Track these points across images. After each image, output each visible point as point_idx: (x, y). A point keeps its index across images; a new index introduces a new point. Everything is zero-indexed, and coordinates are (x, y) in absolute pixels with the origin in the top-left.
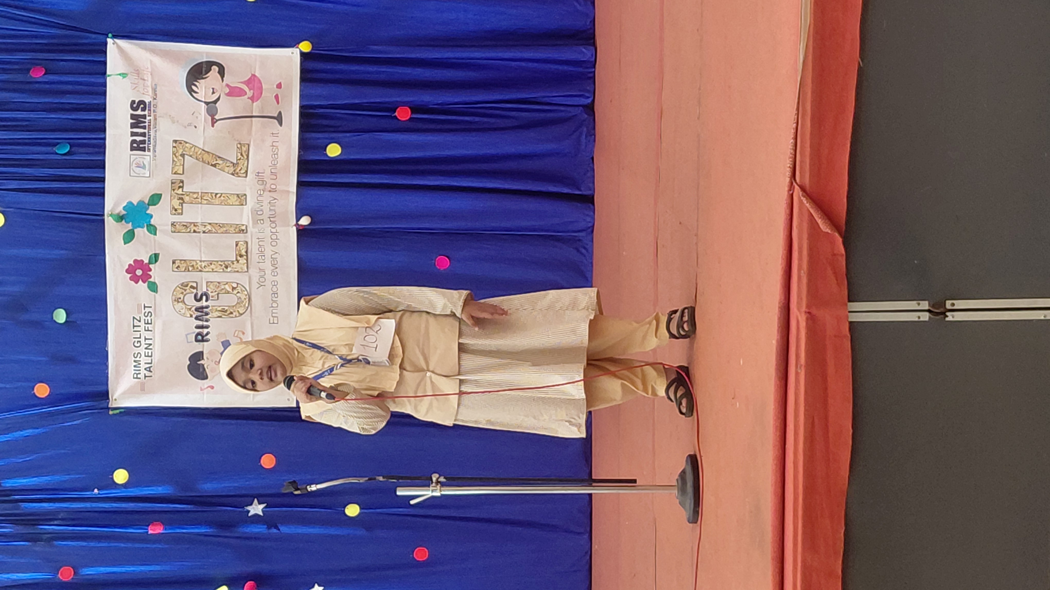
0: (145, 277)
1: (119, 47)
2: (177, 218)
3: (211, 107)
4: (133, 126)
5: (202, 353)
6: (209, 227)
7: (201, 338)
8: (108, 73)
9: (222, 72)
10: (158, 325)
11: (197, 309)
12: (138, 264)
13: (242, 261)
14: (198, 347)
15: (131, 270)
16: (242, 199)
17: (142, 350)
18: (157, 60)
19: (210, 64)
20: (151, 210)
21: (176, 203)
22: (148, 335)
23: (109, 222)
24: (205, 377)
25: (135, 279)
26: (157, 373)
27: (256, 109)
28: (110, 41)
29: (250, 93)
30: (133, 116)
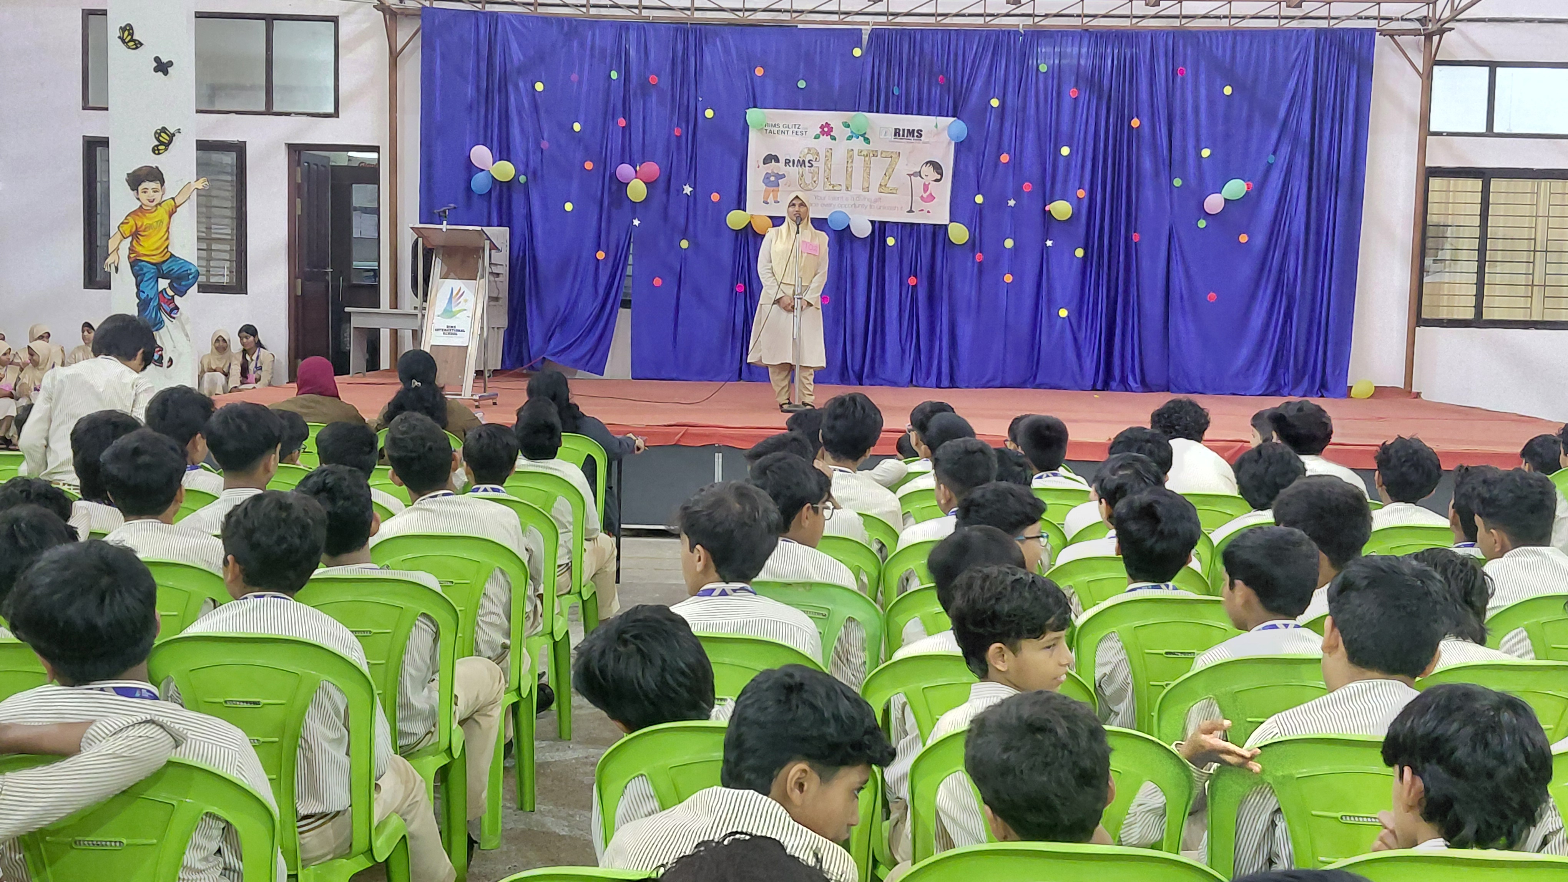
0: (823, 133)
2: (856, 152)
4: (908, 130)
5: (778, 162)
6: (850, 170)
8: (939, 118)
9: (937, 180)
10: (795, 138)
11: (804, 161)
12: (831, 129)
13: (831, 188)
15: (827, 125)
16: (867, 189)
17: (781, 129)
18: (944, 146)
19: (942, 174)
20: (861, 138)
21: (865, 153)
22: (790, 133)
23: (855, 114)
25: (822, 127)
26: (768, 136)
27: (916, 198)
29: (925, 196)
30: (913, 130)
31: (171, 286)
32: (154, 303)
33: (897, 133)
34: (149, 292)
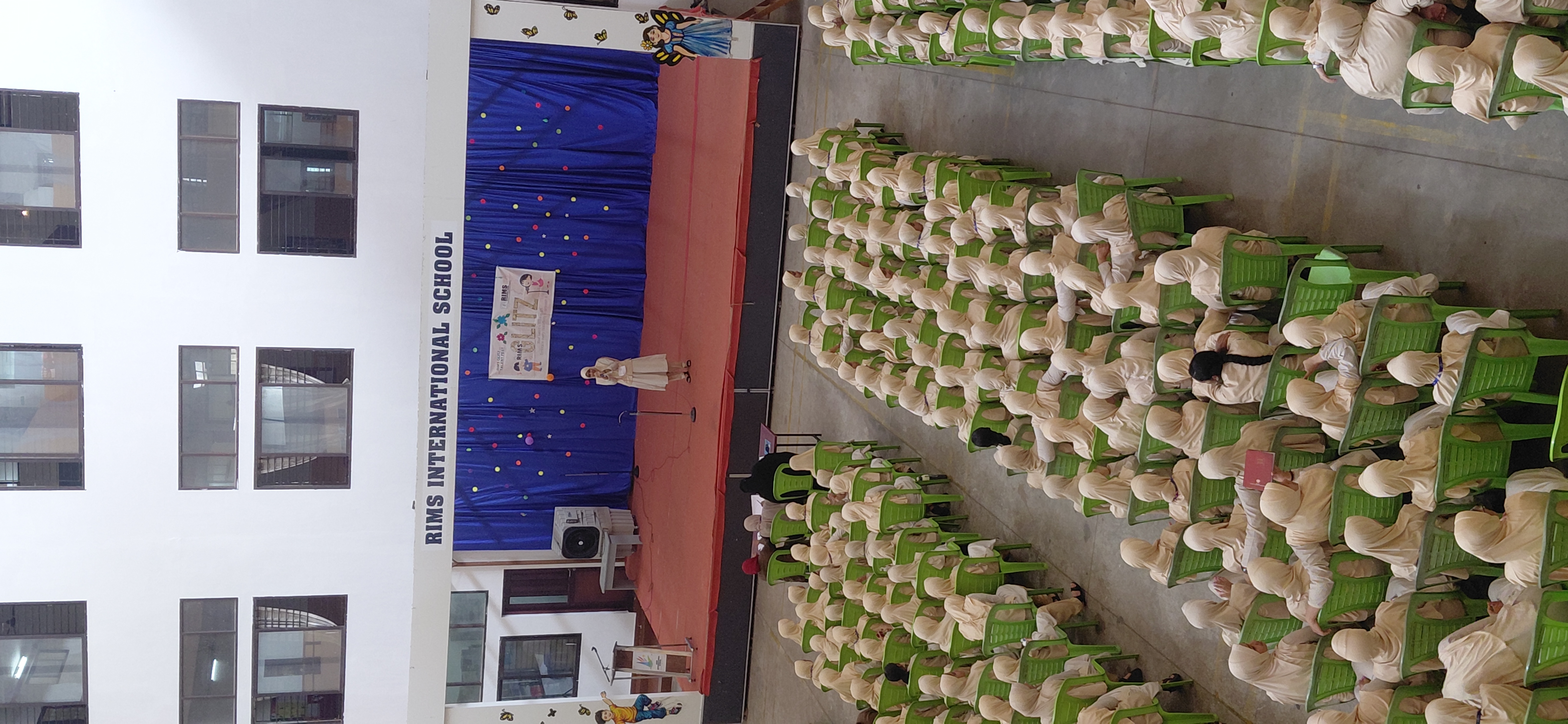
0: (503, 339)
1: (500, 270)
2: (514, 321)
3: (527, 288)
4: (502, 293)
6: (524, 325)
7: (519, 358)
8: (496, 276)
9: (531, 278)
10: (505, 354)
11: (518, 350)
12: (501, 335)
13: (533, 335)
14: (517, 361)
15: (498, 337)
16: (535, 316)
17: (500, 361)
18: (512, 274)
19: (527, 275)
20: (506, 319)
21: (514, 317)
22: (502, 357)
23: (493, 322)
24: (518, 370)
25: (499, 339)
26: (504, 369)
27: (541, 289)
28: (497, 267)
29: (539, 284)
30: (503, 290)
31: (647, 705)
32: (654, 712)
33: (503, 299)
34: (649, 714)
